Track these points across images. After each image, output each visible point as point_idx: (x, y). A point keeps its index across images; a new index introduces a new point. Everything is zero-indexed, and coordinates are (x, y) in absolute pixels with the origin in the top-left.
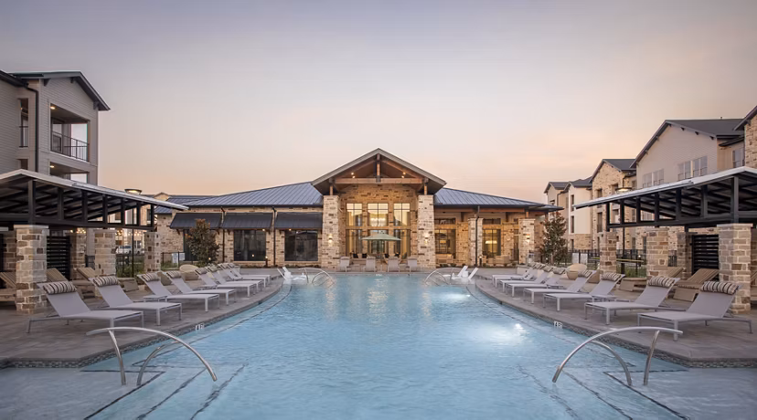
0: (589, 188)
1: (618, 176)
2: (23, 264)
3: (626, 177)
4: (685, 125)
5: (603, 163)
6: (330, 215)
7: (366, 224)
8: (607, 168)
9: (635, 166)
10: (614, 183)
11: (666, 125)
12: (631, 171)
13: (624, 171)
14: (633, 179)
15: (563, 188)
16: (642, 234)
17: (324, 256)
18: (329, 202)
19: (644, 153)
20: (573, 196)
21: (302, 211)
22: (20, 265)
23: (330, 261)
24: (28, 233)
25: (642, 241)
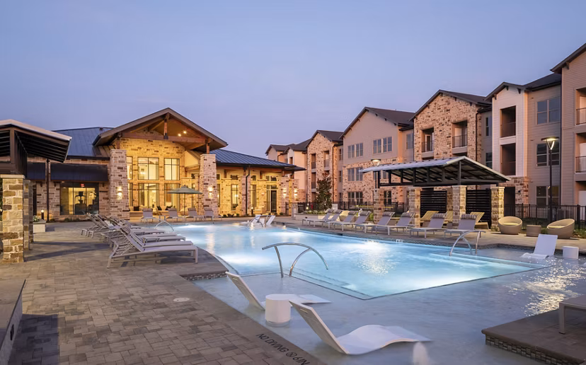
0: (305, 152)
1: (329, 145)
2: (11, 213)
3: (335, 146)
4: (379, 113)
5: (317, 133)
6: (119, 168)
7: (136, 177)
8: (320, 138)
9: (342, 138)
10: (325, 150)
11: (366, 110)
12: (339, 142)
13: (334, 141)
14: (340, 147)
15: (283, 150)
16: (347, 190)
17: (113, 209)
18: (117, 155)
19: (349, 129)
20: (292, 158)
21: (81, 162)
22: (8, 215)
23: (120, 213)
24: (17, 183)
25: (347, 195)
